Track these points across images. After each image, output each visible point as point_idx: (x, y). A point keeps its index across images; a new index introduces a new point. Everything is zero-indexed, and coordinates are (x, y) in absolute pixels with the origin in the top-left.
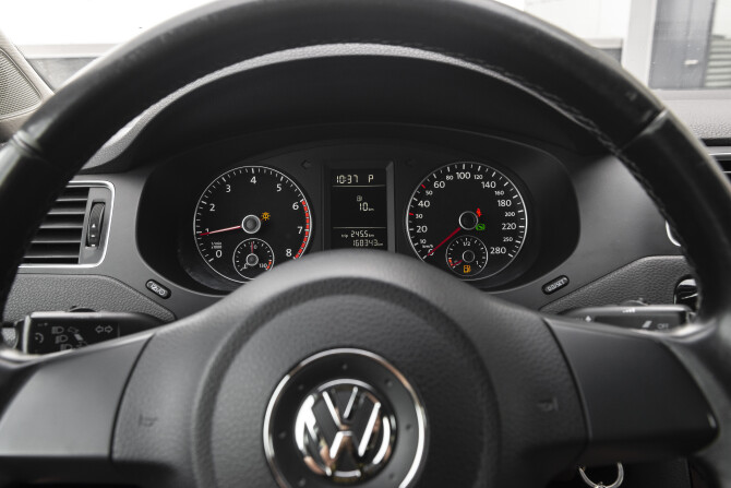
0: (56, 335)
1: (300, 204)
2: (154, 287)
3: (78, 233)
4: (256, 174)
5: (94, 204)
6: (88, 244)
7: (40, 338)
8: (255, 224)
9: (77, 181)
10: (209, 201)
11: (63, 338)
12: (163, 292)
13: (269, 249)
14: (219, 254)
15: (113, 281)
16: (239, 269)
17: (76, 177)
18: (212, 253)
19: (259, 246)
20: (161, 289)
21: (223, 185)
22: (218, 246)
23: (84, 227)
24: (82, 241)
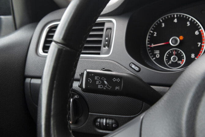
0: (97, 80)
1: (200, 32)
2: (133, 66)
3: (100, 42)
4: (177, 18)
5: (107, 29)
6: (104, 47)
7: (90, 81)
8: (176, 41)
9: (99, 20)
10: (154, 31)
11: (100, 82)
12: (137, 69)
13: (182, 54)
14: (158, 56)
15: (115, 63)
16: (167, 63)
17: (99, 18)
18: (154, 55)
19: (178, 52)
20: (136, 67)
21: (161, 23)
22: (157, 52)
23: (103, 39)
24: (102, 45)
